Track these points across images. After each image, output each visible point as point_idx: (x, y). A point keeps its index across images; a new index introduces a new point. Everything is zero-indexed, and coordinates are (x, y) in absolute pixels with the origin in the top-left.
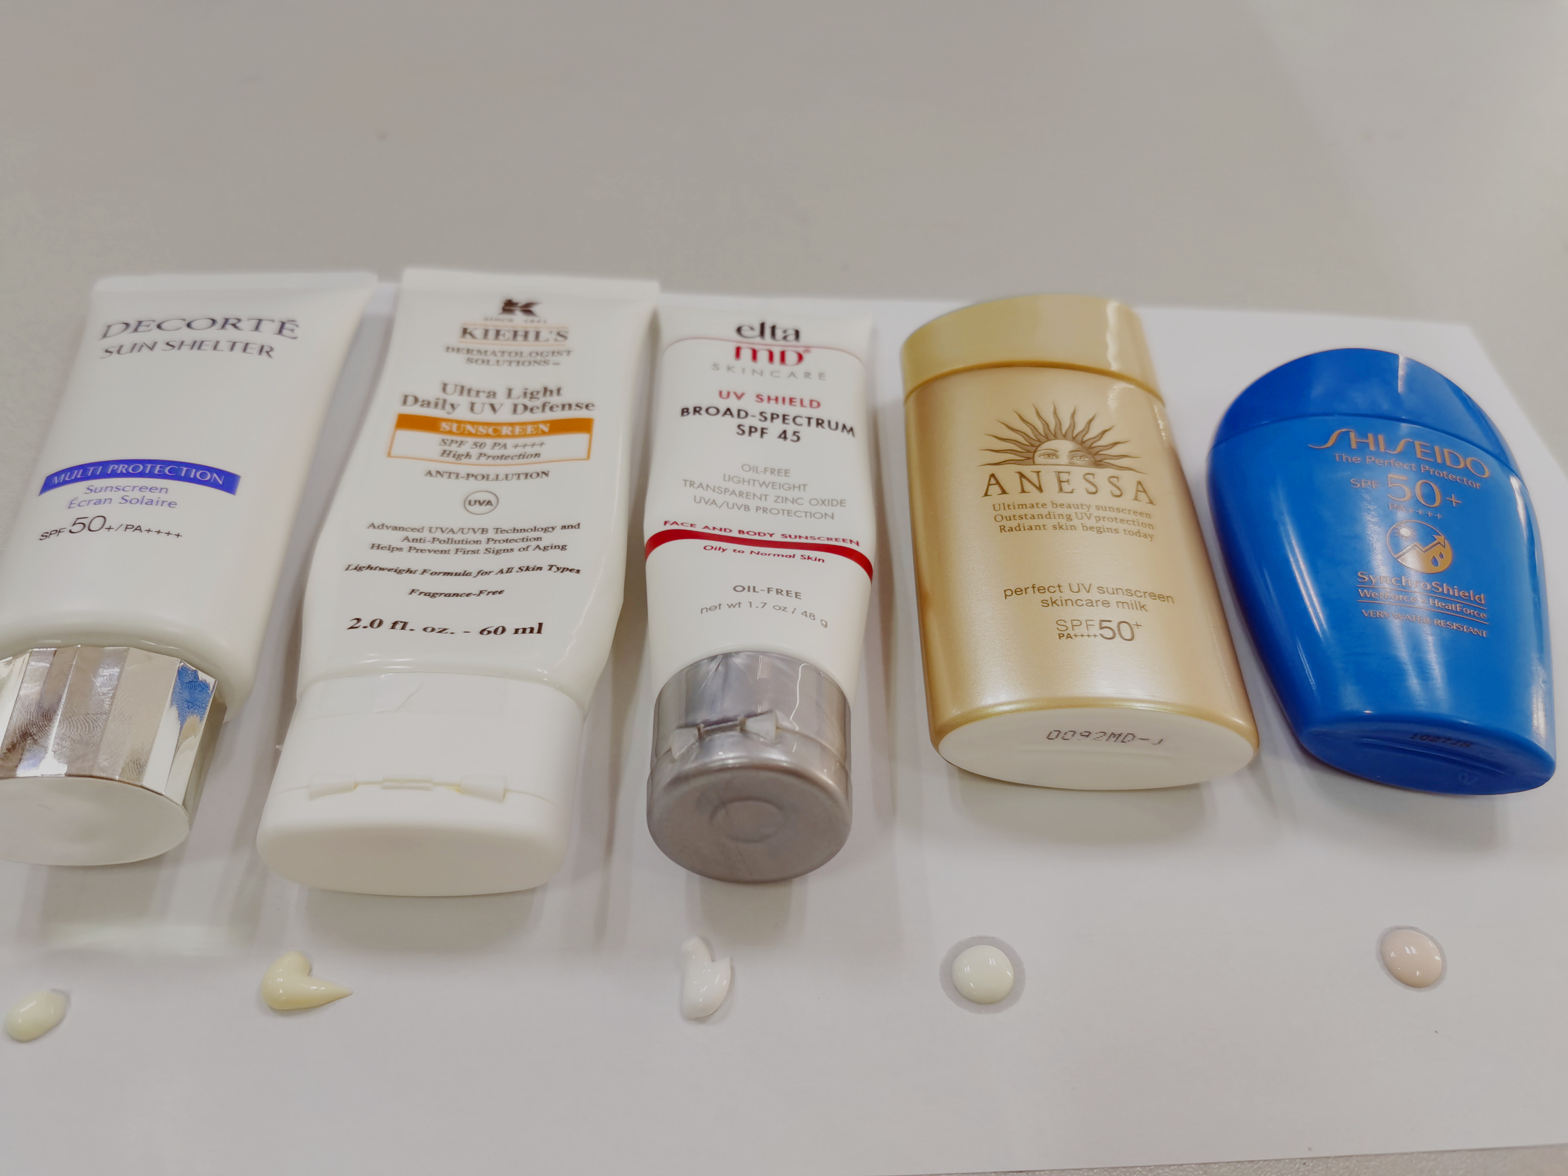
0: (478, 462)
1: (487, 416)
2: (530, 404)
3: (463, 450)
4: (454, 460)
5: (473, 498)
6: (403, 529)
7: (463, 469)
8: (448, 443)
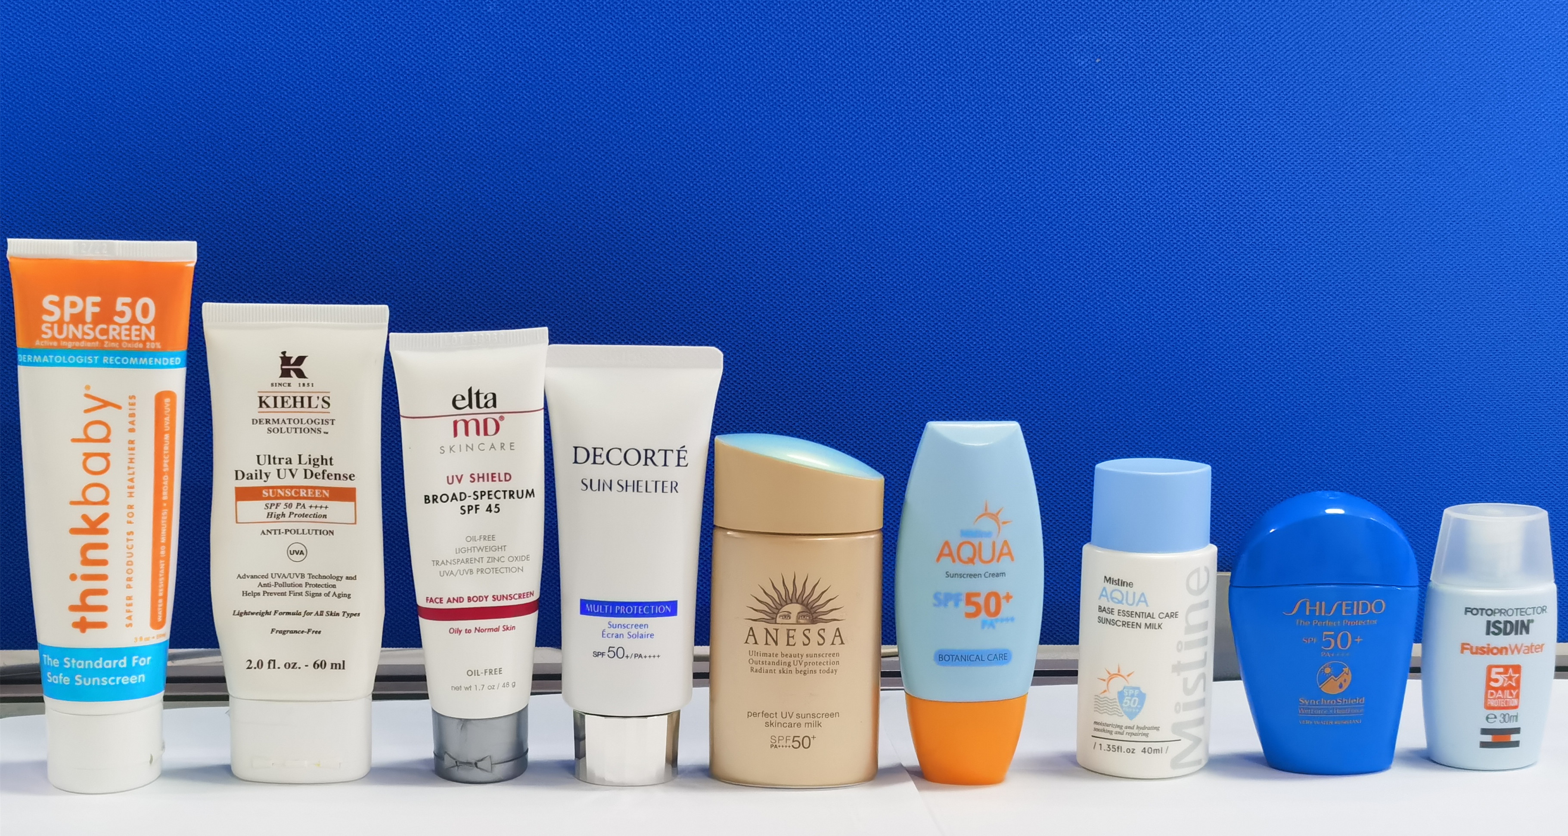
0: (290, 519)
1: (288, 481)
2: (315, 471)
3: (279, 511)
4: (275, 520)
5: (292, 549)
6: (257, 577)
7: (283, 526)
8: (269, 506)
